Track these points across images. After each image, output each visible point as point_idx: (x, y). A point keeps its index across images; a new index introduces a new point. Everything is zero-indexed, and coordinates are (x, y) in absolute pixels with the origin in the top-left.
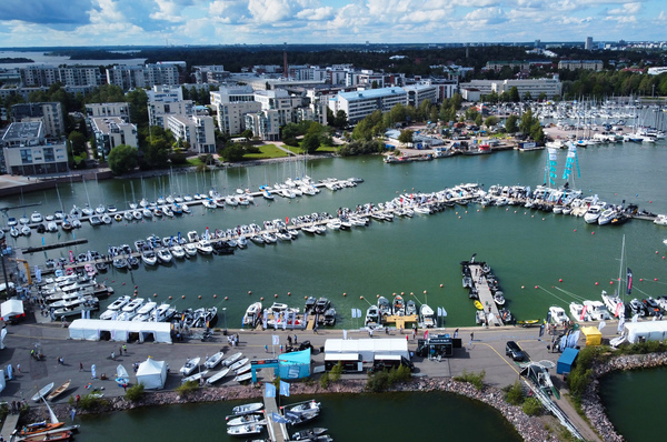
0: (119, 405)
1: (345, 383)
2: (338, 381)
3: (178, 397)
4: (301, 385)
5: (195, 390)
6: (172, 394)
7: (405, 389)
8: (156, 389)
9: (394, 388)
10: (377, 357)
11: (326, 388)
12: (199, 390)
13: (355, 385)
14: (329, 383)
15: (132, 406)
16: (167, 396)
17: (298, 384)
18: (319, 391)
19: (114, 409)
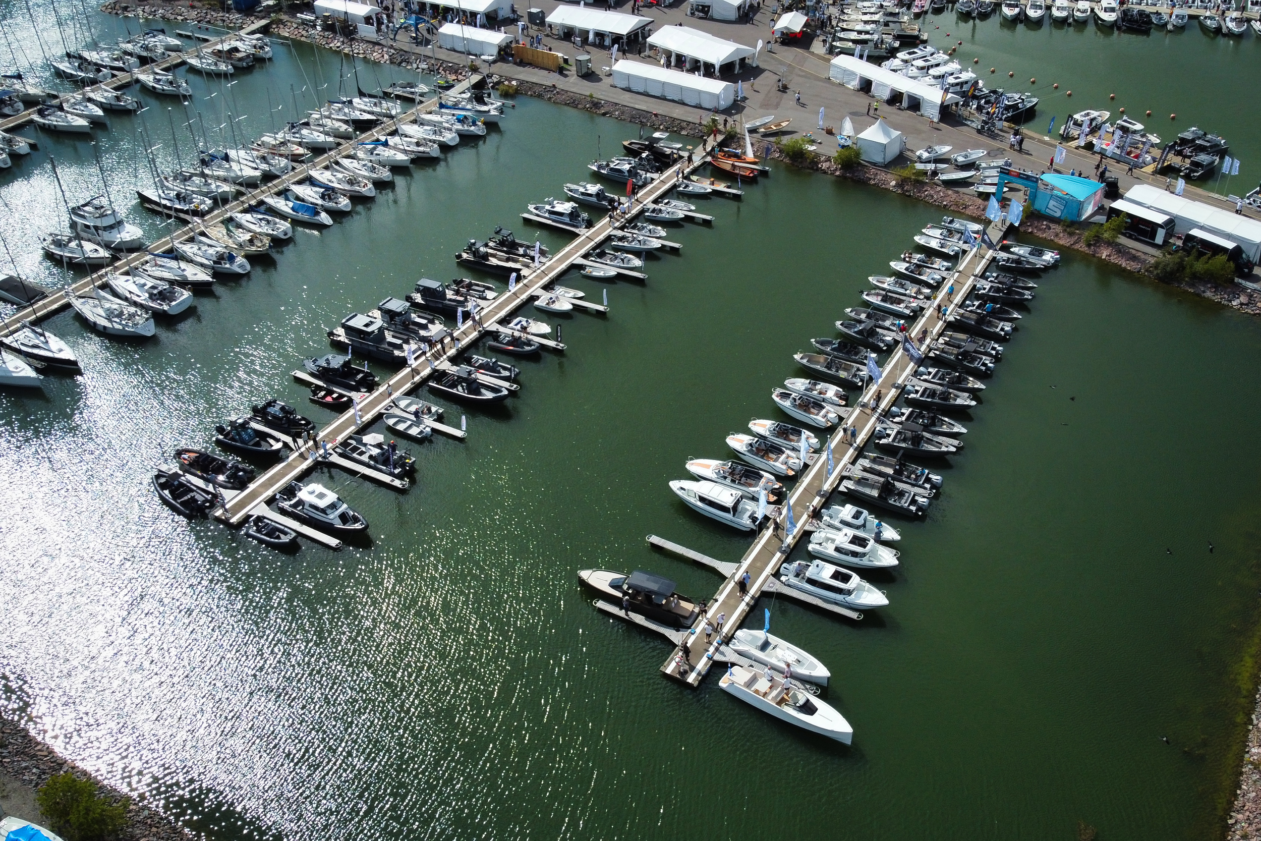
0: (825, 166)
1: (1121, 251)
2: (1110, 244)
3: (893, 183)
4: (1057, 228)
5: (917, 181)
6: (889, 176)
7: (1209, 294)
8: (874, 164)
9: (1192, 285)
10: (1195, 232)
11: (1089, 245)
12: (923, 184)
13: (1134, 258)
14: (1097, 241)
15: (838, 173)
16: (882, 176)
17: (1052, 226)
18: (1077, 246)
19: (818, 169)
